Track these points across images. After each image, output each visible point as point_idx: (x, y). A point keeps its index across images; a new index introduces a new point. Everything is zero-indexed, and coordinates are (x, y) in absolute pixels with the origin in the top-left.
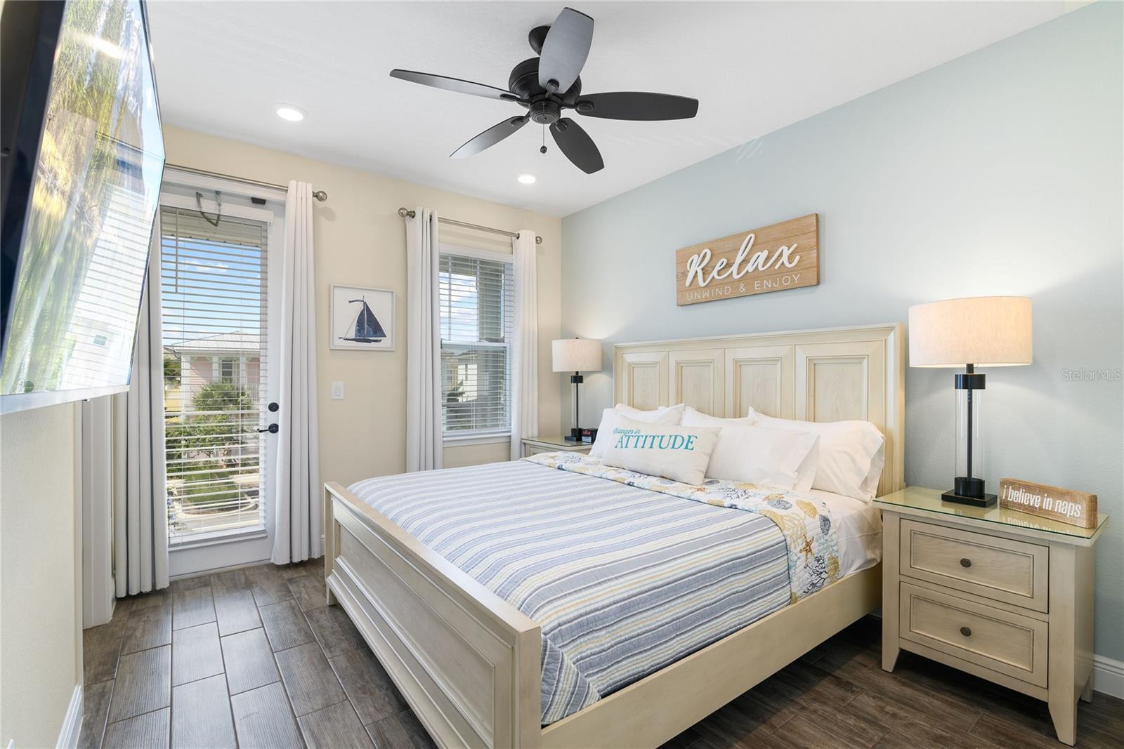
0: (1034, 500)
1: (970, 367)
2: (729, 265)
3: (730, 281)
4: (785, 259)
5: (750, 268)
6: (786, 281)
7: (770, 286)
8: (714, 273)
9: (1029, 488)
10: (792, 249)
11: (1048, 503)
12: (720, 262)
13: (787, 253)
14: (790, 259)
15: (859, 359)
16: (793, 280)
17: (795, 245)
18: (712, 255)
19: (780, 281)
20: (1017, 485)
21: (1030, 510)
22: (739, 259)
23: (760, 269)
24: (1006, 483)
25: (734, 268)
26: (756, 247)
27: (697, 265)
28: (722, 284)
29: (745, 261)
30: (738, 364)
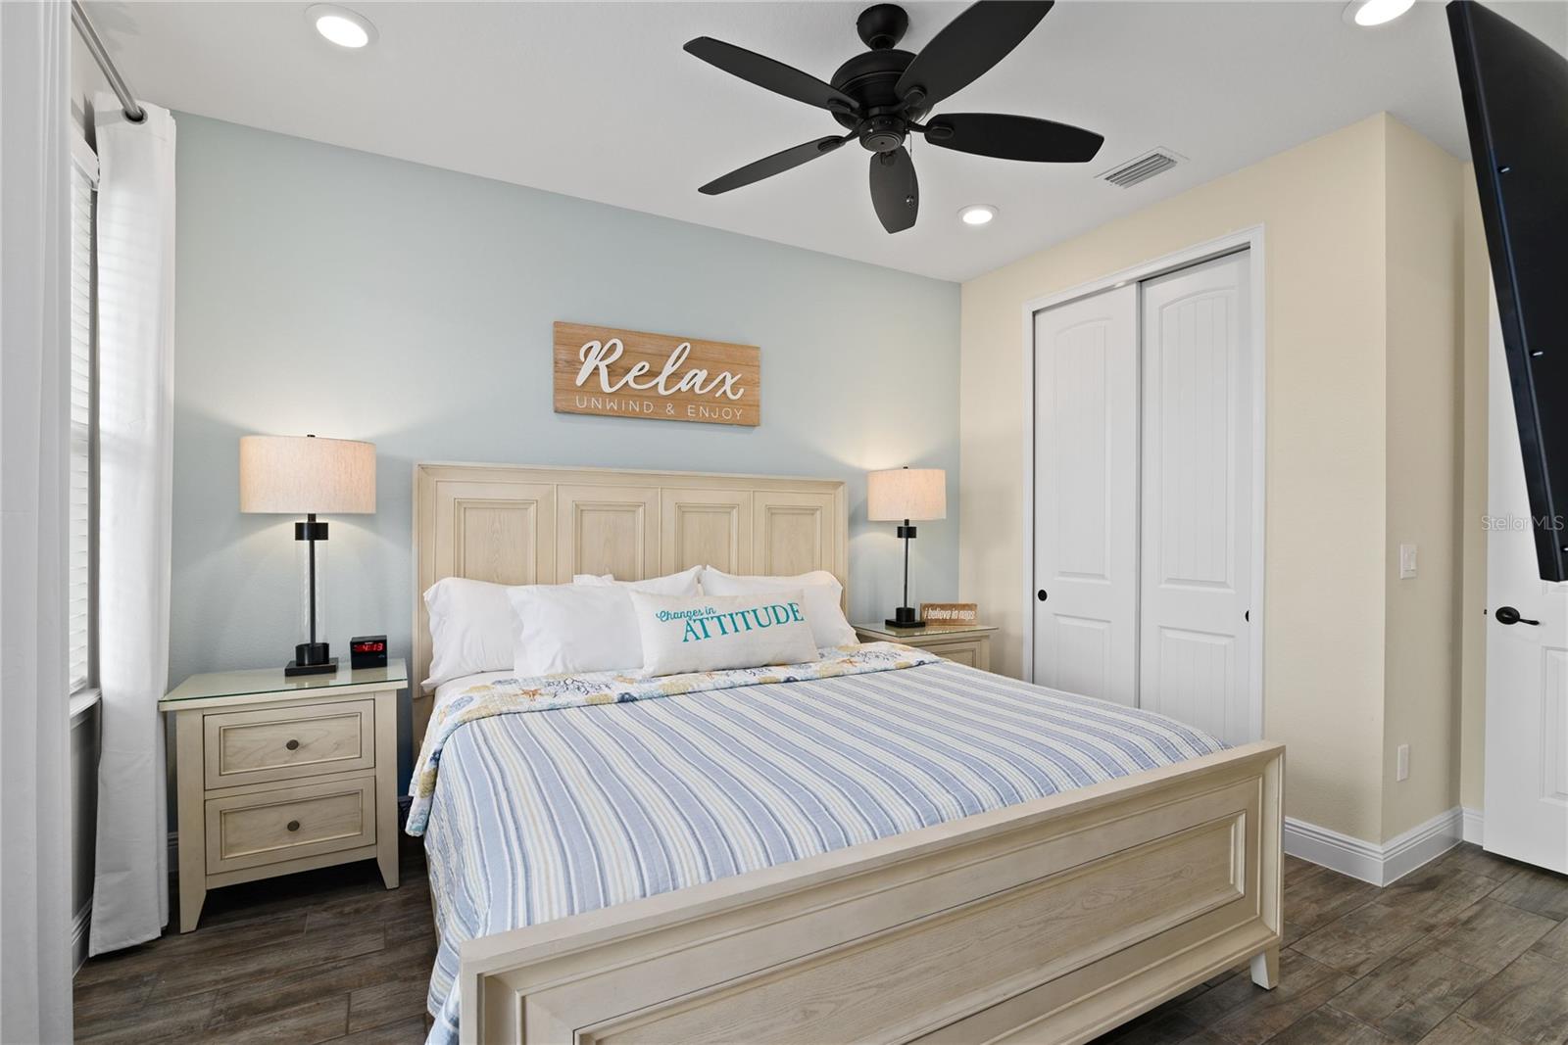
0: (945, 615)
1: (907, 522)
2: (653, 374)
3: (652, 394)
4: (727, 387)
5: (683, 386)
6: (727, 414)
7: (707, 415)
8: (629, 378)
9: (943, 607)
10: (735, 379)
11: (955, 614)
12: (640, 366)
13: (729, 381)
14: (735, 388)
15: (812, 511)
16: (734, 415)
17: (739, 376)
18: (624, 351)
19: (720, 411)
20: (933, 607)
21: (943, 622)
22: (669, 369)
23: (697, 389)
24: (925, 607)
25: (661, 379)
26: (693, 361)
27: (599, 358)
28: (638, 396)
29: (676, 376)
30: (682, 510)
